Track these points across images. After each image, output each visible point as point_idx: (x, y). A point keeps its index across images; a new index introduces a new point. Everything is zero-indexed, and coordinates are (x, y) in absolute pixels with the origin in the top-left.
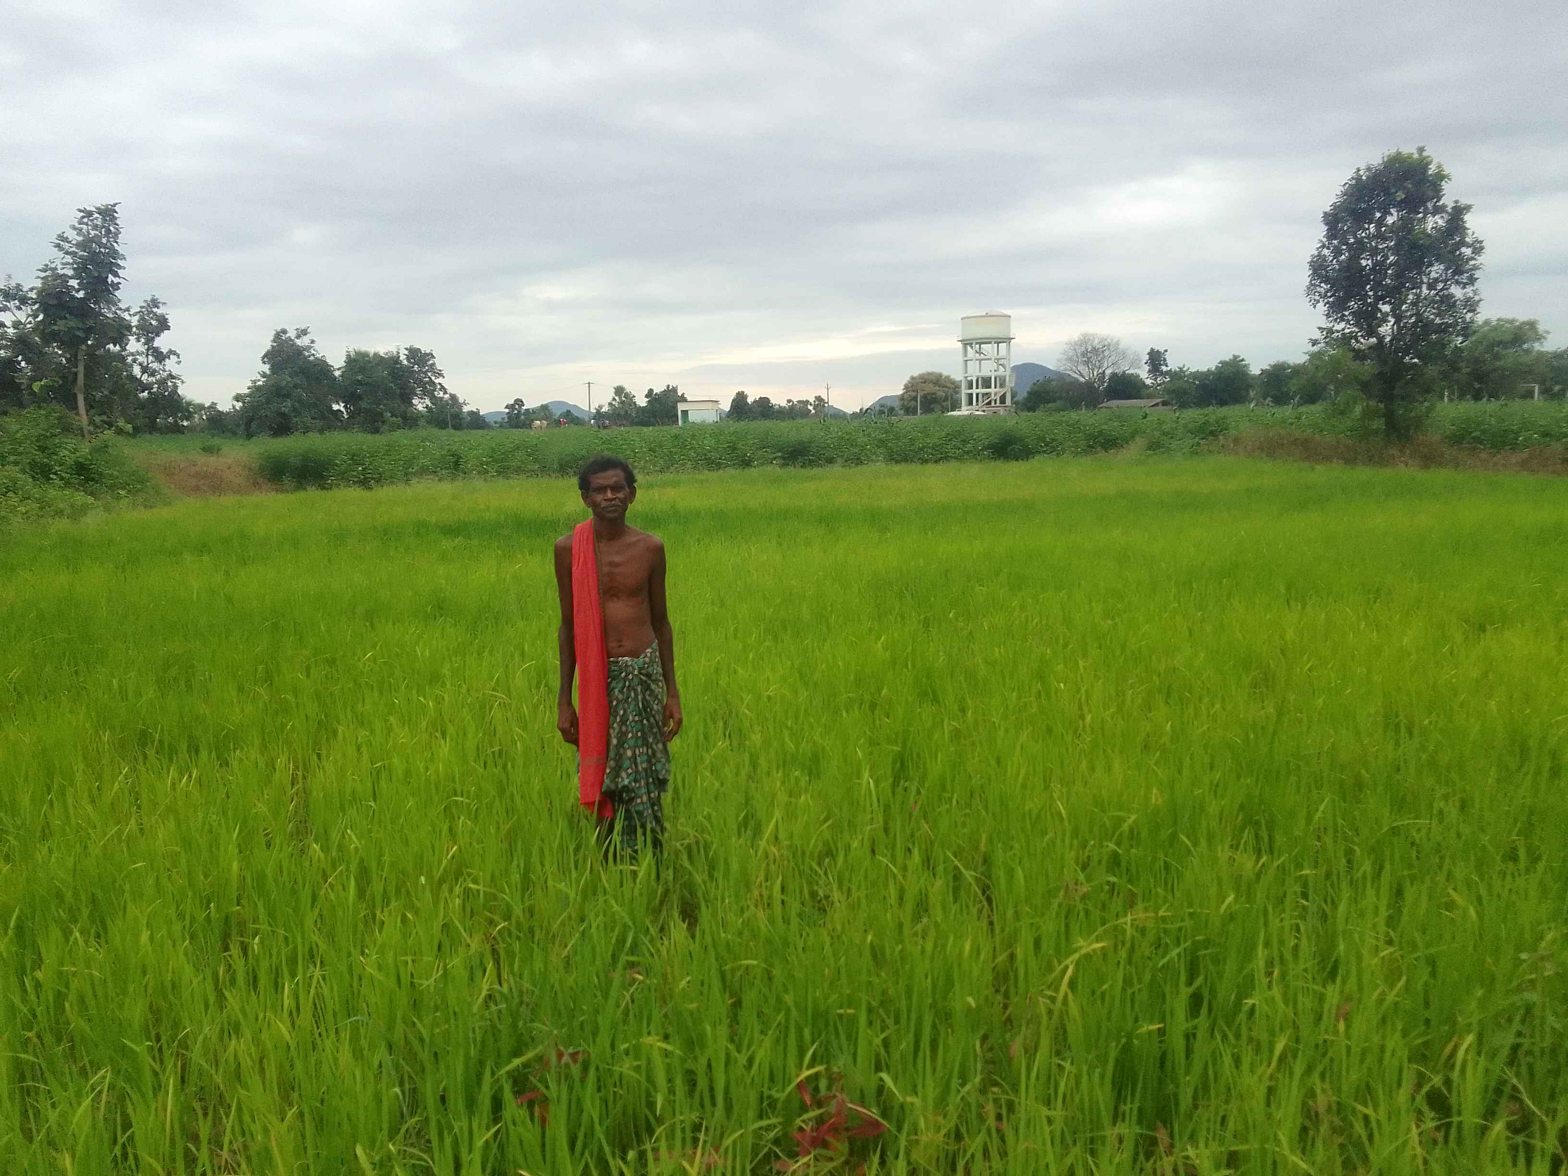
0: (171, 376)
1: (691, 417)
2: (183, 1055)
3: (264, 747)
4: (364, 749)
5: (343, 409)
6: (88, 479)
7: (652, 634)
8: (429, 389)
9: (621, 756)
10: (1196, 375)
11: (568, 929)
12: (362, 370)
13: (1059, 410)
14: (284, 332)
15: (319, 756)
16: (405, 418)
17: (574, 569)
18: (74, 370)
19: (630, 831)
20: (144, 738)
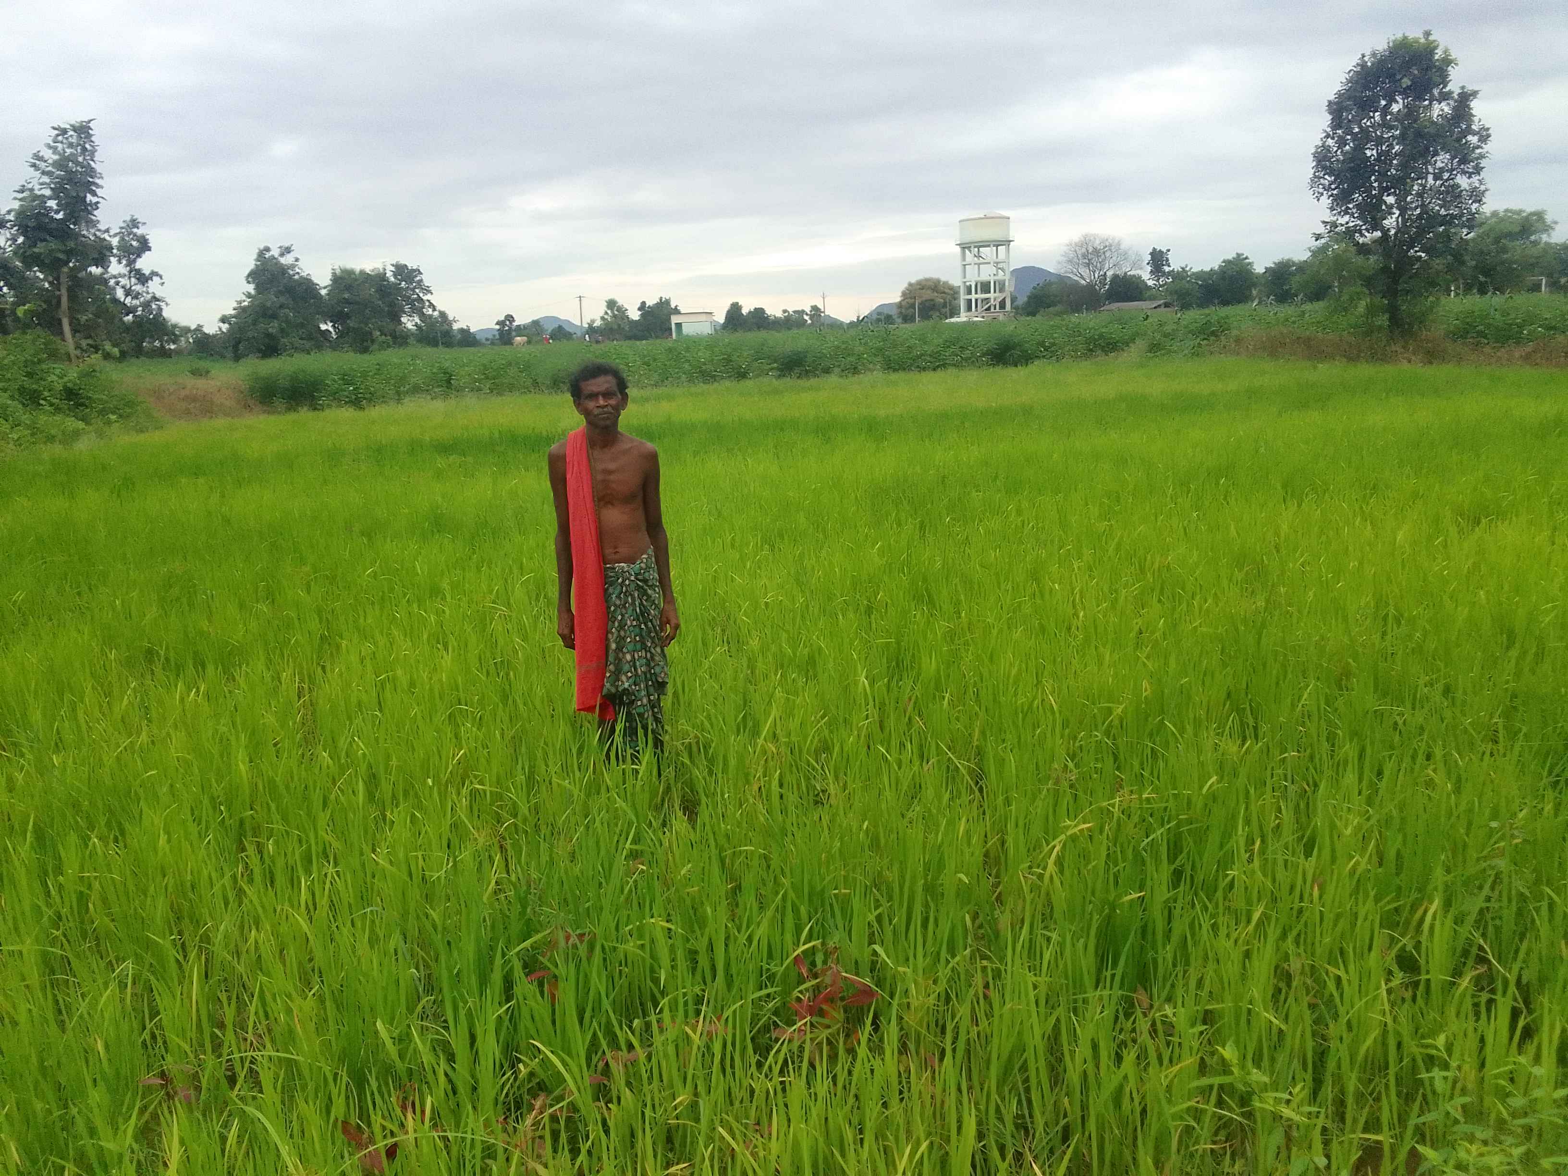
0: (155, 299)
1: (686, 330)
2: (207, 948)
3: (269, 662)
4: (368, 662)
5: (331, 329)
6: (78, 405)
7: (647, 539)
8: (417, 307)
9: (620, 660)
10: (1200, 275)
11: (572, 825)
12: (349, 288)
13: (1058, 314)
14: (267, 249)
15: (323, 668)
16: (394, 337)
17: (568, 476)
18: (58, 293)
19: (631, 732)
20: (150, 654)
